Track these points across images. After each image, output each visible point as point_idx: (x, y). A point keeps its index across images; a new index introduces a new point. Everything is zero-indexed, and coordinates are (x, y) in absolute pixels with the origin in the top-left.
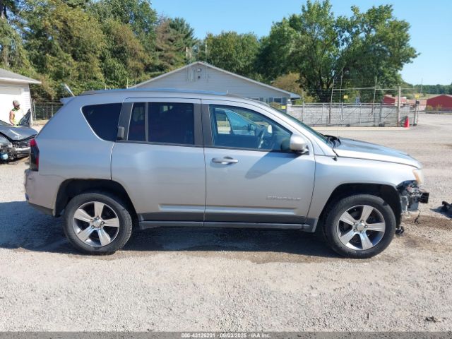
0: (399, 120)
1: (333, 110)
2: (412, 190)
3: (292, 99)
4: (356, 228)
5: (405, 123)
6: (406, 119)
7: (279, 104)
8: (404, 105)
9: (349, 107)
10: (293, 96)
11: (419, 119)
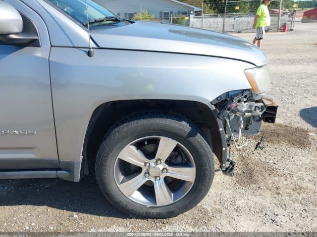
0: (280, 26)
1: (227, 20)
2: (244, 106)
3: (196, 12)
4: (147, 173)
5: (283, 29)
6: (284, 26)
7: (185, 16)
8: (284, 13)
9: (239, 17)
10: (196, 9)
11: (295, 26)
